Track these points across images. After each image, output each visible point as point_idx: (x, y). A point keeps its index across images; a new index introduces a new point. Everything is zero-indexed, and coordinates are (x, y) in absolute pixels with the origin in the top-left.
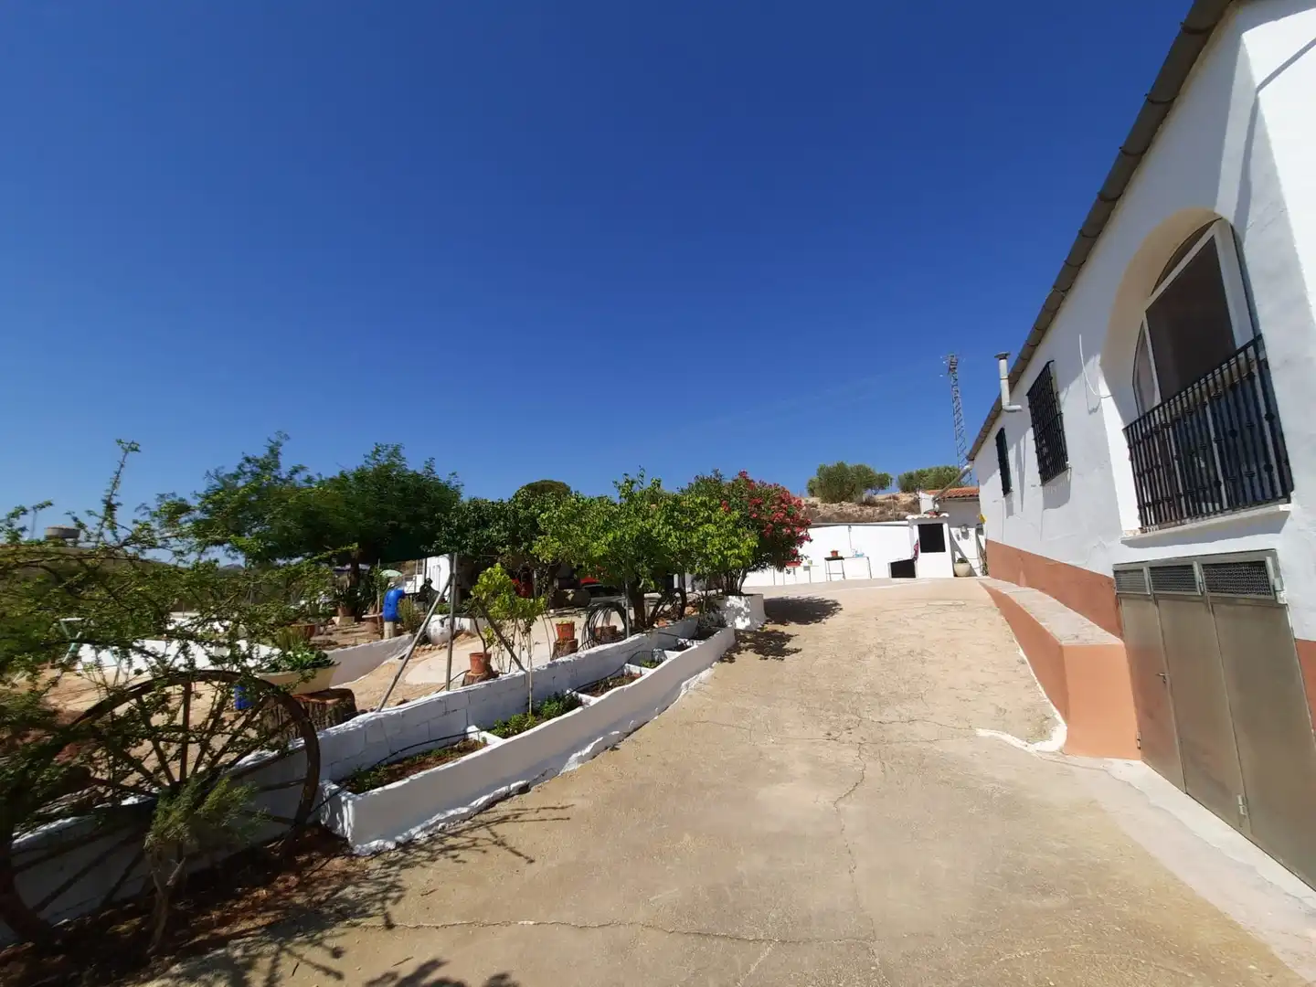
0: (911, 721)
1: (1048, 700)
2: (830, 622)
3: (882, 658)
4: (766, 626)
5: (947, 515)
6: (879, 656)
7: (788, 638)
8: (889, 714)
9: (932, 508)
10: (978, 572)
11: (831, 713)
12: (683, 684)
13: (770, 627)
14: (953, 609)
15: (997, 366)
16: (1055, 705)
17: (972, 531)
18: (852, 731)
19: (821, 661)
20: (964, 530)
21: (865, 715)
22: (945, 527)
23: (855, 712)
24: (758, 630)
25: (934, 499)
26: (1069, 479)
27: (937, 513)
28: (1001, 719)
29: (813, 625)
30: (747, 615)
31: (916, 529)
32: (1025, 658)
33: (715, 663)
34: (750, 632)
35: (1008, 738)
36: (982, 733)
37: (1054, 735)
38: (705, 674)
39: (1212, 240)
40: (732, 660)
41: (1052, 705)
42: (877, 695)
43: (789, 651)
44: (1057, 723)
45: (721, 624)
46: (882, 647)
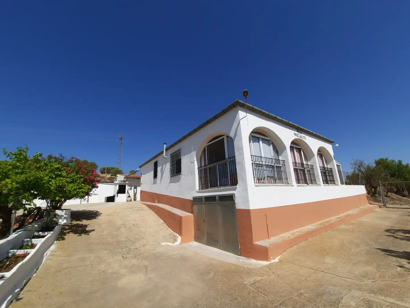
0: (144, 246)
1: (173, 232)
2: (100, 218)
3: (126, 228)
4: (72, 222)
5: (128, 182)
6: (125, 228)
7: (86, 226)
8: (138, 245)
9: (123, 180)
10: (133, 200)
11: (119, 250)
12: (45, 254)
13: (75, 223)
14: (140, 210)
15: (164, 146)
16: (176, 233)
17: (133, 188)
18: (129, 253)
19: (105, 233)
20: (131, 187)
21: (131, 247)
22: (127, 186)
23: (127, 247)
24: (70, 224)
25: (124, 177)
26: (180, 177)
27: (124, 182)
28: (165, 239)
29: (93, 220)
30: (65, 218)
31: (118, 186)
32: (163, 222)
33: (55, 242)
34: (67, 226)
35: (169, 244)
36: (163, 244)
37: (178, 240)
38: (52, 248)
39: (223, 139)
40: (63, 239)
41: (175, 233)
42: (130, 240)
43: (89, 231)
44: (178, 237)
45: (57, 223)
46: (123, 224)
